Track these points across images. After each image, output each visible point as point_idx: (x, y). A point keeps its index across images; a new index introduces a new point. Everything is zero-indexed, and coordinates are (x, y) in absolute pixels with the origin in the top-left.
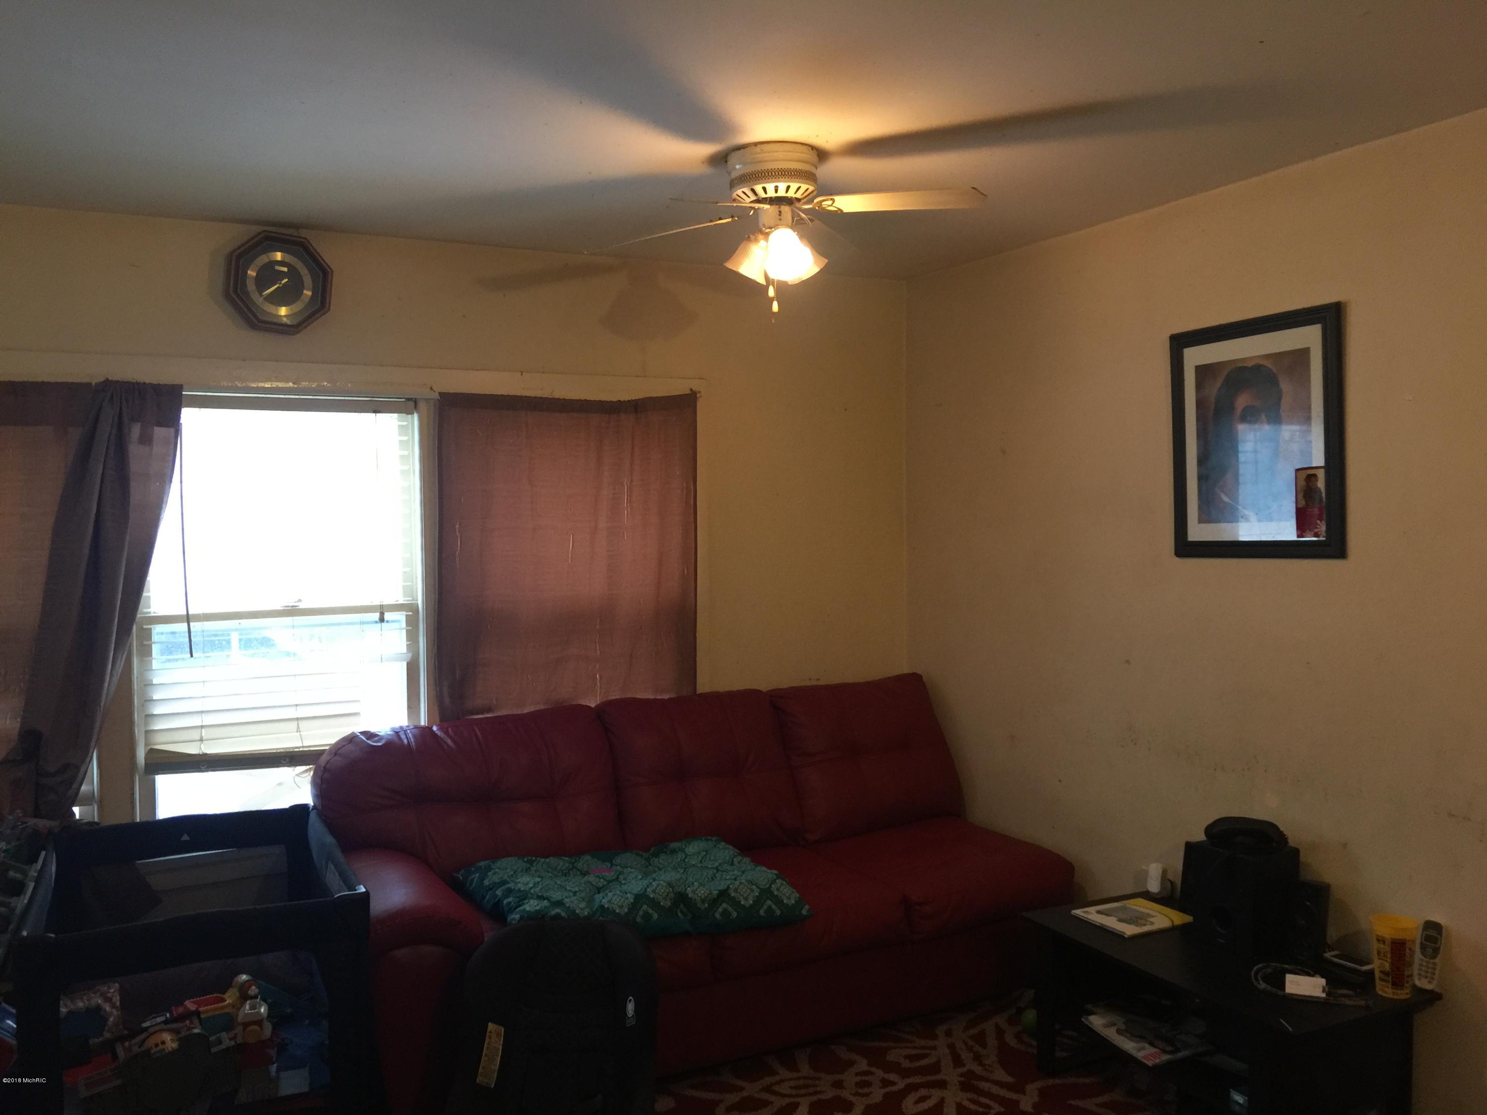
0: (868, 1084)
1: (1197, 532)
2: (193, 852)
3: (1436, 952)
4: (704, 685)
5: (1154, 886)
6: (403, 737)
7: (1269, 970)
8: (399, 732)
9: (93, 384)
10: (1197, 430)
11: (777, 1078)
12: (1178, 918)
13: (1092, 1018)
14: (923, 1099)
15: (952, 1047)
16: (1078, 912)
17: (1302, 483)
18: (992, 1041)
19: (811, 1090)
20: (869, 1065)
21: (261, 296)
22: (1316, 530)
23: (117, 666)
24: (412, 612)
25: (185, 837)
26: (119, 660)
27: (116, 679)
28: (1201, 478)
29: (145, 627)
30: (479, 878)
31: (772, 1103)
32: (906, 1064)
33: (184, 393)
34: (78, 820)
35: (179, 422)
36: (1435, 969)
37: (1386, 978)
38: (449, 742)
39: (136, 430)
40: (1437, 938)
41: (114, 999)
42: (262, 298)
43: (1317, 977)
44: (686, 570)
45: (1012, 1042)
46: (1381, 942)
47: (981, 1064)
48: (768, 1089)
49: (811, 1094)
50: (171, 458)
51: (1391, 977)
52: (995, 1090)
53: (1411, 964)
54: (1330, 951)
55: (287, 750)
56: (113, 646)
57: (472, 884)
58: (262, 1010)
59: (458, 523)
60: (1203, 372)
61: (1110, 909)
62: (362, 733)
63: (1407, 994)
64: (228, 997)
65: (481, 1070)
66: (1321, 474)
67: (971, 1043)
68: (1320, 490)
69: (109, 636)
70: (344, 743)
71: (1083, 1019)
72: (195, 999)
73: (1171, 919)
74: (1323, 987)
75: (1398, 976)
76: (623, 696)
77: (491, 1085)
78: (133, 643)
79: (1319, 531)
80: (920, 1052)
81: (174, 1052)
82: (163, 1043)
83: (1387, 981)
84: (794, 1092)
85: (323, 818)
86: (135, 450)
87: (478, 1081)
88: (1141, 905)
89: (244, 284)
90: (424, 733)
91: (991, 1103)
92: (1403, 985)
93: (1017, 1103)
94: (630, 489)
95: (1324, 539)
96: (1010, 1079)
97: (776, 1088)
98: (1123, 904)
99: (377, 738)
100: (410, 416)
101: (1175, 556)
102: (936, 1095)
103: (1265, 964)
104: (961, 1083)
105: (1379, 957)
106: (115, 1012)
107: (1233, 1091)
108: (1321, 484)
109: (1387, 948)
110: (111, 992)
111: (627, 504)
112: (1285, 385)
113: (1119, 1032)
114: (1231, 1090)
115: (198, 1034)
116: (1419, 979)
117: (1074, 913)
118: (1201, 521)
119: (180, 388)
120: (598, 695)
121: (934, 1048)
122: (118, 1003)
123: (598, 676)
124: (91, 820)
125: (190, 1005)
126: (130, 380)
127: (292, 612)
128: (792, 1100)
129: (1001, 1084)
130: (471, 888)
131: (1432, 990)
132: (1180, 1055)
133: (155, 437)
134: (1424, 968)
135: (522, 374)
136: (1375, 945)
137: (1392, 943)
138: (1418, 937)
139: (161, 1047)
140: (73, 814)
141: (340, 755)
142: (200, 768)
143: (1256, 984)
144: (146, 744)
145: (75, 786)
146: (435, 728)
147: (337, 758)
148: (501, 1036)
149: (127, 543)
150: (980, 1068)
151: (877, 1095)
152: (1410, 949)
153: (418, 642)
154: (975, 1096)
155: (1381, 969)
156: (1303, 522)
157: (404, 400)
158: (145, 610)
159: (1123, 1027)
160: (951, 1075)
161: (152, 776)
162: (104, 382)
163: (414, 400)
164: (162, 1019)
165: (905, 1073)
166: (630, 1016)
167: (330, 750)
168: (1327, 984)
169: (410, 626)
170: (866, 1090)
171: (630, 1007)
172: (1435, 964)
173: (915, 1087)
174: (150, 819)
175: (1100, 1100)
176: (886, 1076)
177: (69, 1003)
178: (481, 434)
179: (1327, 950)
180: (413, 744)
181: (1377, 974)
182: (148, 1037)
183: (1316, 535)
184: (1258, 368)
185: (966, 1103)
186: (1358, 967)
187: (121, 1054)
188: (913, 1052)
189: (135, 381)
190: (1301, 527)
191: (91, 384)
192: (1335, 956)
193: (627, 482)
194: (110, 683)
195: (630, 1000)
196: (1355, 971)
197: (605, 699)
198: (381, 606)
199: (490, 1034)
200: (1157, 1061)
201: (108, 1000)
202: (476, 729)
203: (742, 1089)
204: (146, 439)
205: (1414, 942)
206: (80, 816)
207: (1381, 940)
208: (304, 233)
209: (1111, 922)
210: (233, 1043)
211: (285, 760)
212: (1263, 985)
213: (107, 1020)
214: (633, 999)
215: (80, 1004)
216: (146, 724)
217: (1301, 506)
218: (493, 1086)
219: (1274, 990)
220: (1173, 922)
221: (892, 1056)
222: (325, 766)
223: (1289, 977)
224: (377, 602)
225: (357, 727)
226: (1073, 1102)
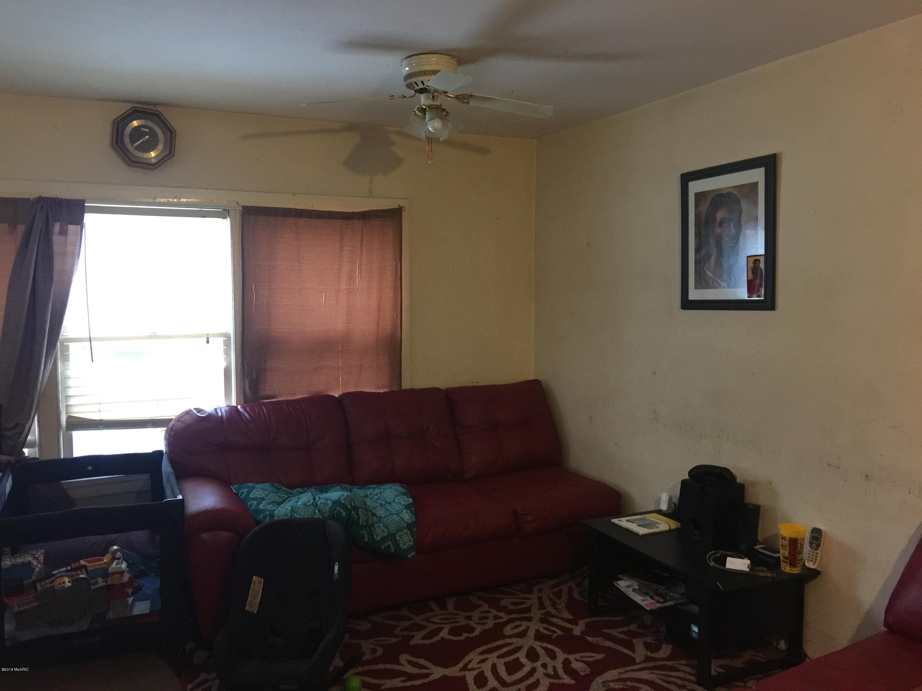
0: (487, 618)
1: (694, 295)
2: (94, 477)
3: (818, 546)
4: (406, 384)
5: (664, 507)
6: (219, 411)
7: (718, 555)
8: (217, 409)
9: (32, 199)
10: (695, 232)
11: (434, 614)
12: (674, 525)
13: (620, 582)
14: (517, 627)
15: (540, 598)
16: (615, 521)
17: (751, 265)
18: (565, 596)
19: (452, 620)
20: (490, 607)
21: (133, 146)
22: (758, 293)
23: (48, 366)
24: (227, 338)
25: (90, 468)
26: (49, 364)
27: (47, 374)
28: (697, 262)
29: (65, 344)
30: (246, 492)
31: (428, 627)
32: (511, 607)
33: (86, 204)
34: (28, 456)
35: (83, 222)
36: (817, 556)
37: (785, 560)
38: (247, 415)
39: (57, 227)
40: (819, 538)
41: (40, 558)
42: (133, 148)
43: (745, 559)
44: (395, 315)
45: (577, 596)
46: (784, 539)
47: (555, 608)
48: (428, 620)
49: (452, 623)
50: (78, 244)
51: (789, 560)
52: (560, 622)
53: (801, 553)
54: (760, 545)
55: (151, 418)
56: (44, 354)
57: (242, 495)
58: (123, 566)
59: (254, 285)
60: (699, 196)
61: (635, 519)
62: (195, 409)
63: (798, 570)
64: (106, 559)
65: (248, 602)
66: (762, 260)
67: (552, 596)
68: (761, 269)
69: (41, 350)
70: (183, 415)
71: (614, 583)
72: (86, 559)
73: (668, 524)
74: (748, 565)
75: (793, 560)
76: (356, 390)
77: (255, 612)
78: (58, 353)
79: (760, 294)
80: (520, 600)
81: (69, 587)
82: (64, 583)
83: (786, 563)
84: (442, 621)
85: (170, 458)
86: (56, 239)
87: (246, 609)
88: (654, 517)
89: (122, 139)
90: (233, 410)
91: (557, 630)
92: (796, 565)
93: (572, 630)
94: (360, 266)
95: (763, 298)
96: (571, 617)
97: (432, 619)
98: (643, 516)
99: (203, 412)
100: (225, 220)
101: (681, 309)
102: (525, 624)
103: (715, 551)
104: (541, 619)
105: (783, 548)
106: (40, 566)
107: (693, 625)
108: (762, 265)
109: (786, 543)
110: (38, 554)
111: (358, 274)
112: (744, 205)
113: (634, 590)
114: (692, 625)
115: (83, 578)
116: (808, 562)
117: (613, 521)
118: (696, 288)
119: (84, 201)
120: (341, 390)
121: (529, 599)
122: (42, 561)
123: (340, 378)
124: (35, 457)
125: (83, 562)
126: (54, 196)
127: (153, 337)
128: (439, 626)
129: (564, 620)
130: (241, 497)
131: (815, 569)
132: (667, 604)
133: (69, 231)
134: (811, 556)
135: (294, 195)
136: (781, 542)
137: (789, 540)
138: (807, 537)
139: (62, 585)
140: (24, 453)
141: (181, 421)
142: (98, 428)
143: (709, 562)
144: (67, 413)
145: (24, 436)
146: (239, 407)
147: (178, 423)
148: (261, 583)
149: (52, 293)
150: (554, 611)
151: (490, 624)
152: (801, 544)
153: (230, 356)
154: (548, 626)
155: (783, 556)
156: (751, 288)
157: (221, 210)
158: (64, 334)
159: (637, 587)
160: (536, 614)
161: (70, 432)
162: (38, 197)
163: (227, 210)
164: (65, 569)
165: (509, 612)
166: (336, 573)
167: (176, 418)
168: (751, 563)
169: (225, 346)
170: (485, 621)
171: (336, 568)
172: (817, 553)
173: (513, 620)
174: (69, 457)
175: (621, 630)
176: (498, 614)
177: (13, 560)
178: (268, 231)
179: (758, 544)
180: (224, 416)
181: (782, 558)
182: (55, 580)
183: (759, 296)
184: (730, 194)
185: (542, 630)
186: (773, 555)
187: (39, 588)
188: (516, 600)
189: (56, 197)
190: (750, 291)
191: (30, 199)
192: (761, 548)
193: (358, 262)
194: (43, 377)
195: (336, 564)
196: (771, 557)
197: (345, 392)
198: (207, 334)
199: (254, 583)
200: (653, 607)
201: (37, 559)
202: (264, 408)
203: (411, 619)
204: (63, 232)
205: (803, 539)
206: (28, 454)
207: (784, 538)
208: (159, 108)
209: (634, 527)
210: (105, 584)
211: (150, 424)
212: (712, 564)
213: (34, 570)
214: (337, 564)
215: (19, 560)
216: (67, 401)
217: (750, 279)
218: (256, 612)
219: (718, 566)
220: (670, 527)
221: (504, 603)
222: (171, 428)
223: (729, 559)
224: (205, 332)
225: (191, 406)
226: (605, 631)
